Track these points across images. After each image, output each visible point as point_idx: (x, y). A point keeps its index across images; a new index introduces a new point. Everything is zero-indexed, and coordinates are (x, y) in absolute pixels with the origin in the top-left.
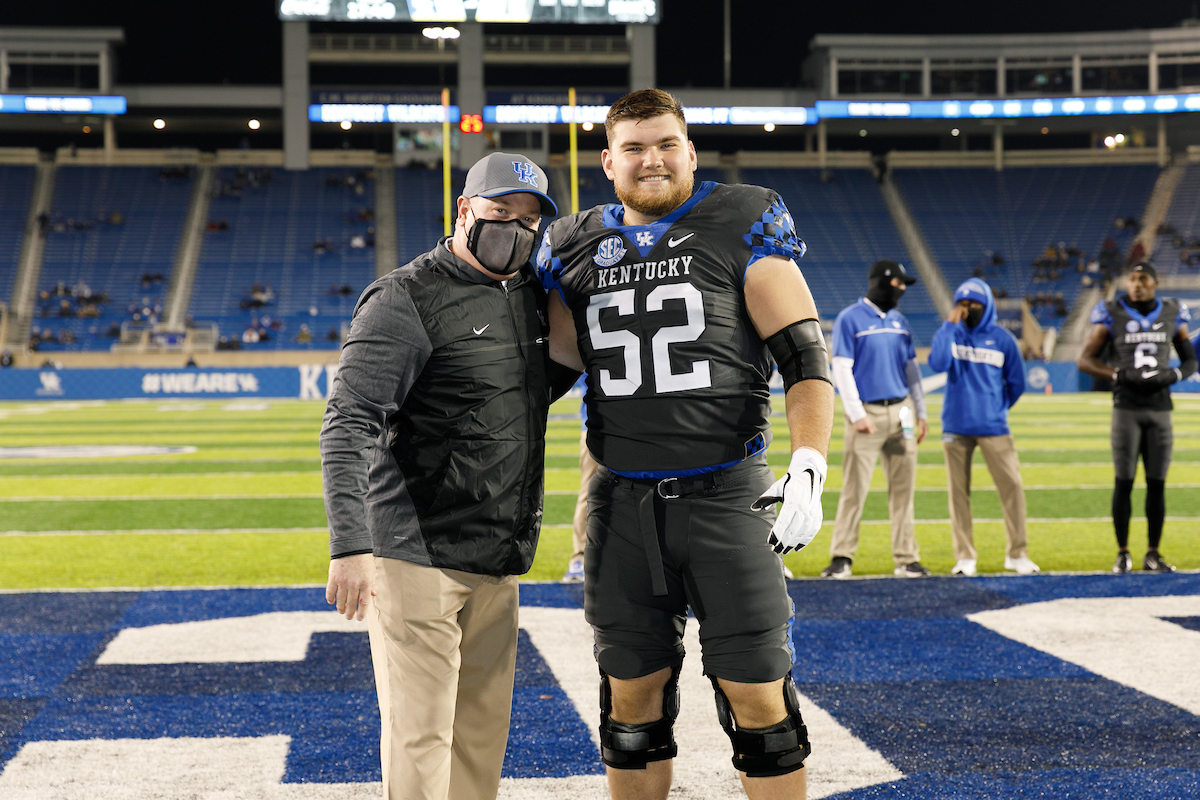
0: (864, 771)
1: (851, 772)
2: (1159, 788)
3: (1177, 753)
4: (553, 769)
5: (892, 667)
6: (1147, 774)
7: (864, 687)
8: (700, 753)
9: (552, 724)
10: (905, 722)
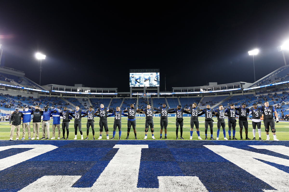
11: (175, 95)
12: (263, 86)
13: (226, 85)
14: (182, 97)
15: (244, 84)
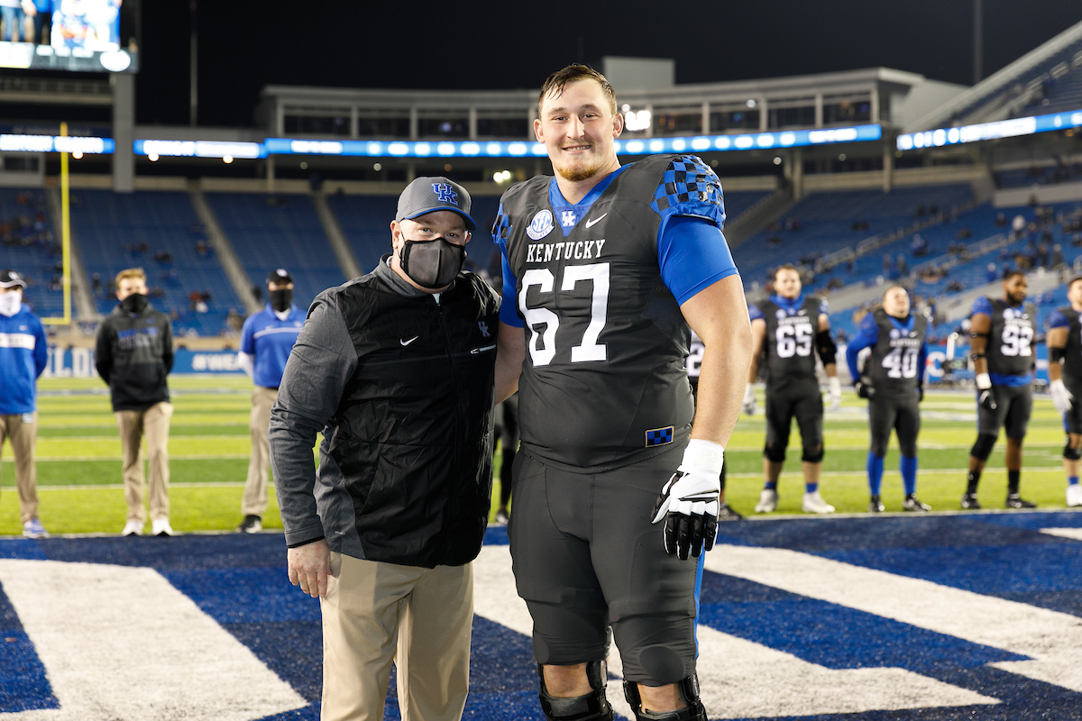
0: (275, 700)
1: (264, 701)
2: (515, 709)
3: (531, 679)
4: (10, 705)
5: (305, 608)
6: (505, 698)
7: (281, 626)
8: (138, 688)
9: (13, 664)
10: (312, 656)
11: (288, 166)
12: (1058, 121)
13: (753, 95)
14: (351, 188)
15: (904, 89)
